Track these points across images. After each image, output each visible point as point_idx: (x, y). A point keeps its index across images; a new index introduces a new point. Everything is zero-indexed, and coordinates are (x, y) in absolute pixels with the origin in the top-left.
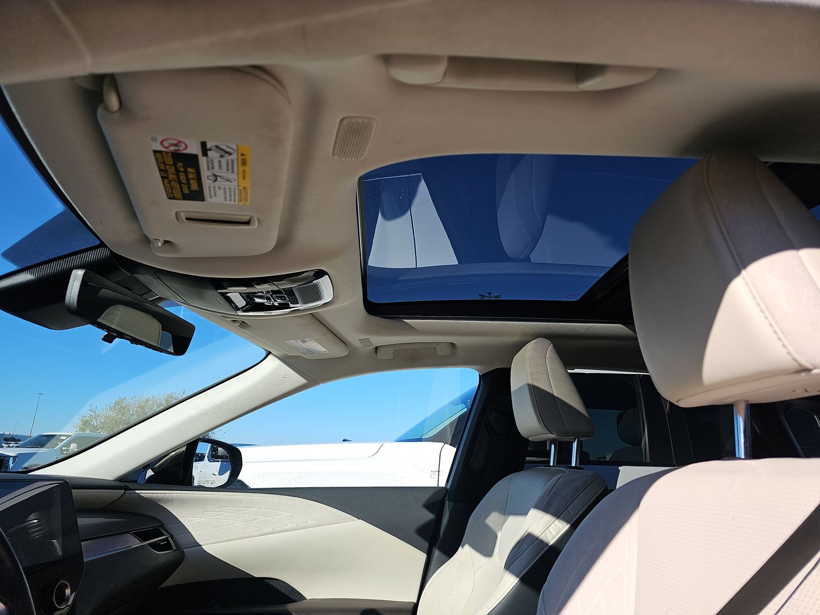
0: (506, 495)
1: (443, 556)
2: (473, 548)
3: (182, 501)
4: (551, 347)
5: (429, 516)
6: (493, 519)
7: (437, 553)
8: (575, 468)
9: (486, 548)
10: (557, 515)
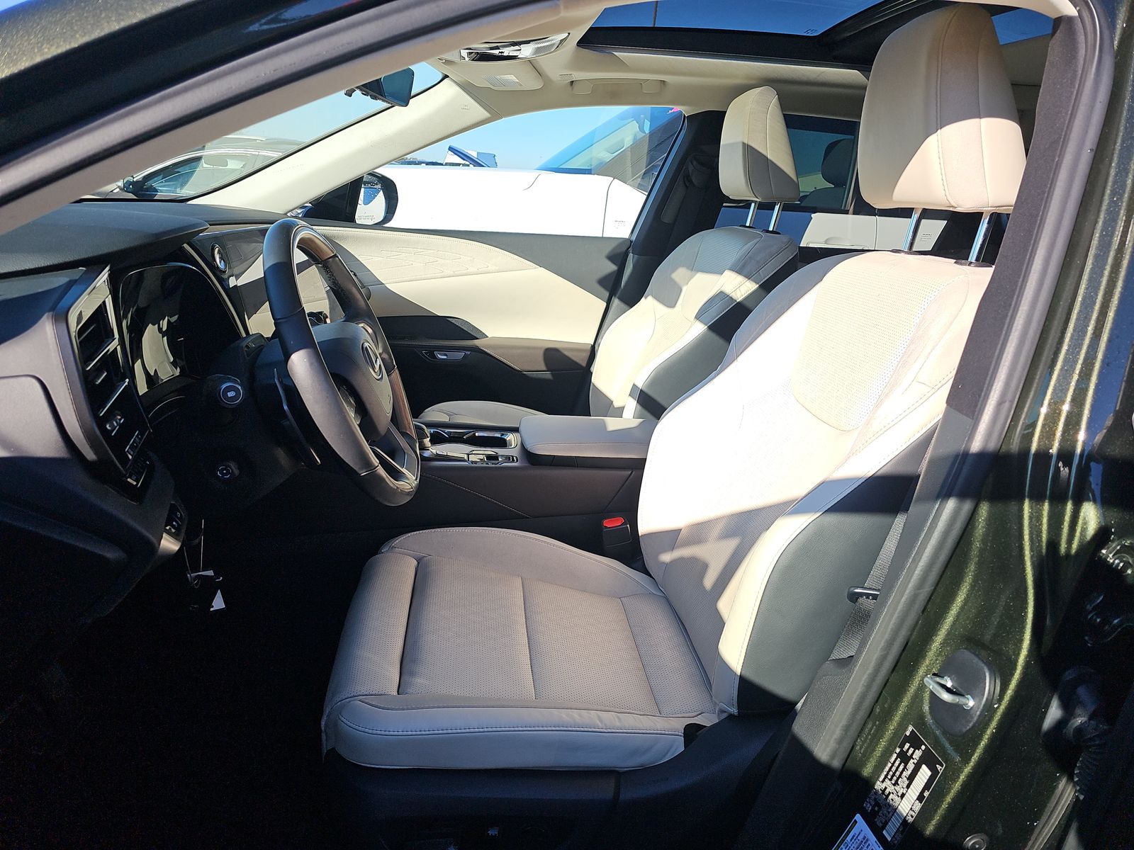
0: (696, 252)
1: (623, 306)
2: (656, 299)
3: (357, 239)
4: (775, 100)
5: (613, 267)
6: (679, 274)
7: (616, 302)
8: (773, 232)
9: (670, 300)
10: (748, 277)
